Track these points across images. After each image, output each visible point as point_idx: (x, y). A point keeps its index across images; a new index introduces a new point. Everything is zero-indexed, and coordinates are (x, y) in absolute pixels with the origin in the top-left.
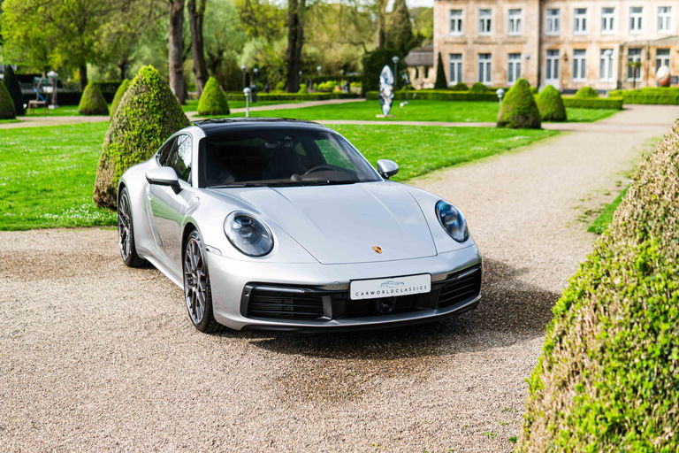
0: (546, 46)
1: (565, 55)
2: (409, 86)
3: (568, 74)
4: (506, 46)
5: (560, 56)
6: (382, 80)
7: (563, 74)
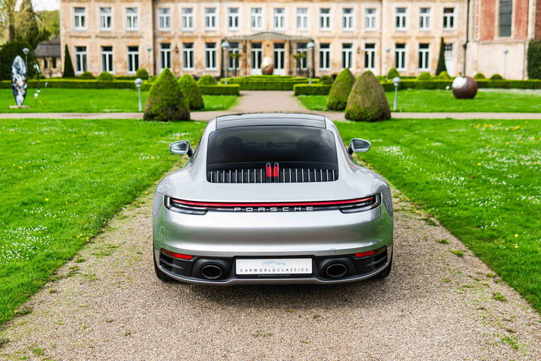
0: (159, 40)
1: (176, 48)
2: (40, 75)
3: (179, 64)
4: (126, 40)
5: (172, 49)
6: (14, 70)
7: (175, 64)
